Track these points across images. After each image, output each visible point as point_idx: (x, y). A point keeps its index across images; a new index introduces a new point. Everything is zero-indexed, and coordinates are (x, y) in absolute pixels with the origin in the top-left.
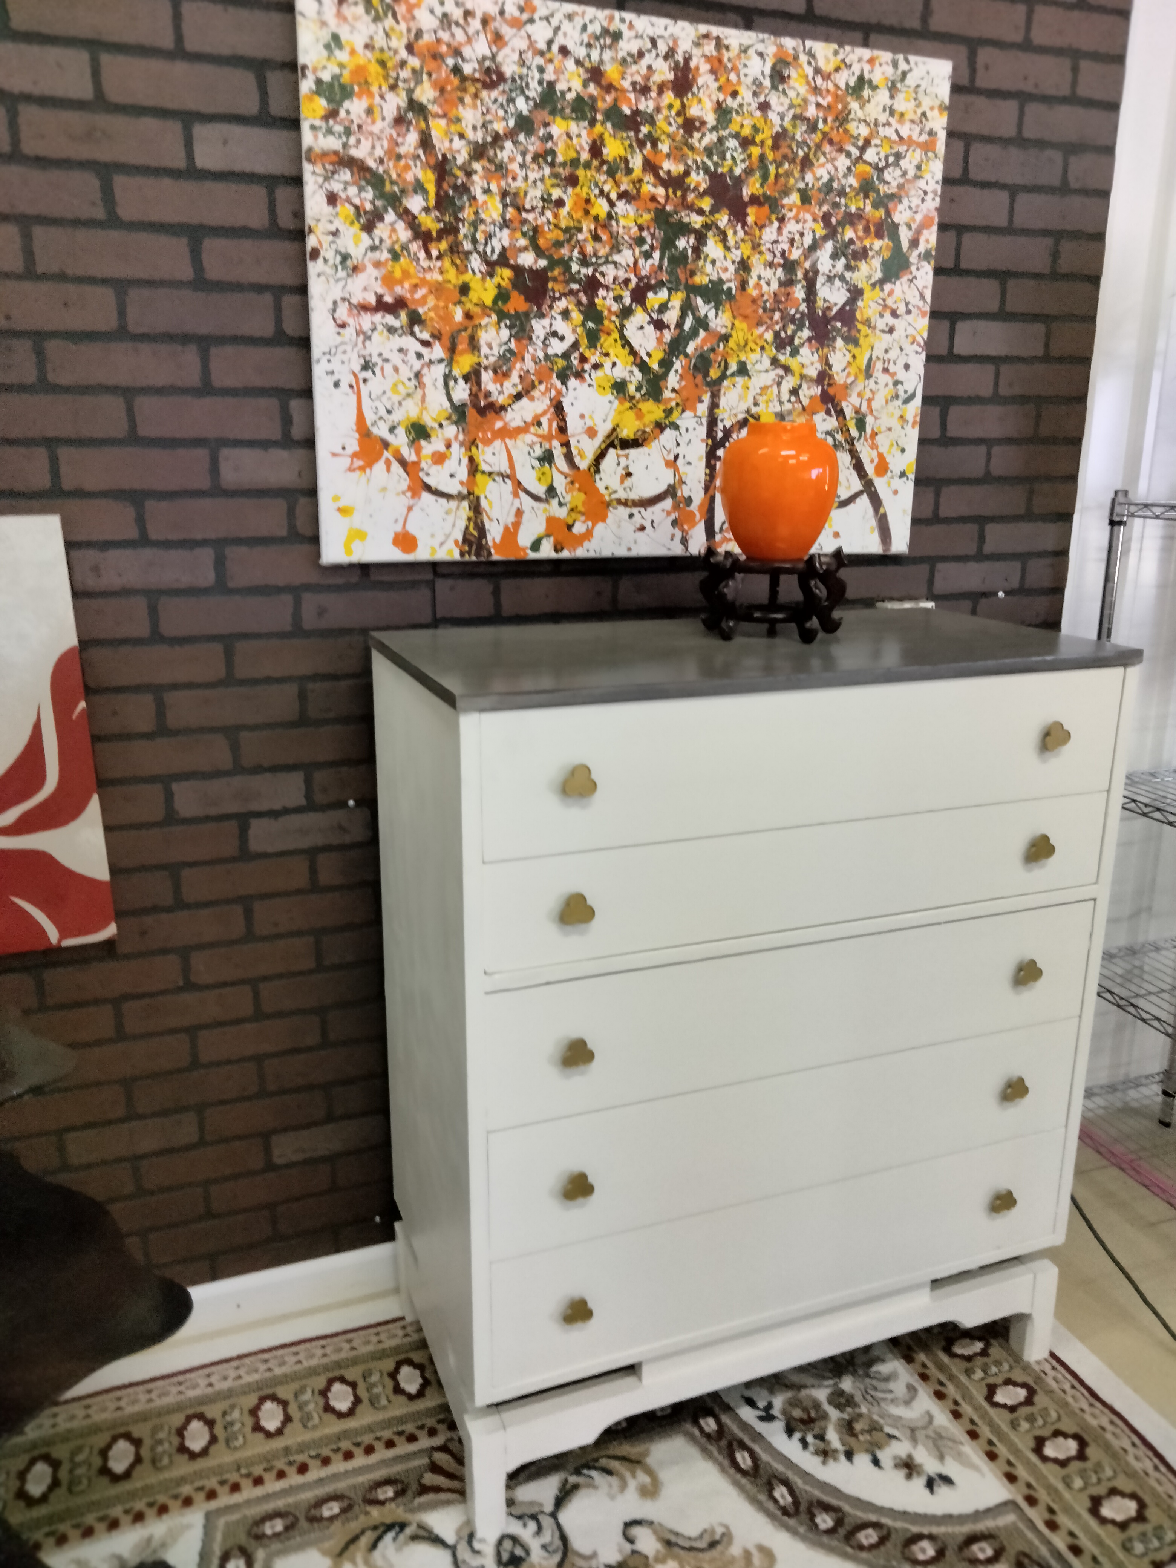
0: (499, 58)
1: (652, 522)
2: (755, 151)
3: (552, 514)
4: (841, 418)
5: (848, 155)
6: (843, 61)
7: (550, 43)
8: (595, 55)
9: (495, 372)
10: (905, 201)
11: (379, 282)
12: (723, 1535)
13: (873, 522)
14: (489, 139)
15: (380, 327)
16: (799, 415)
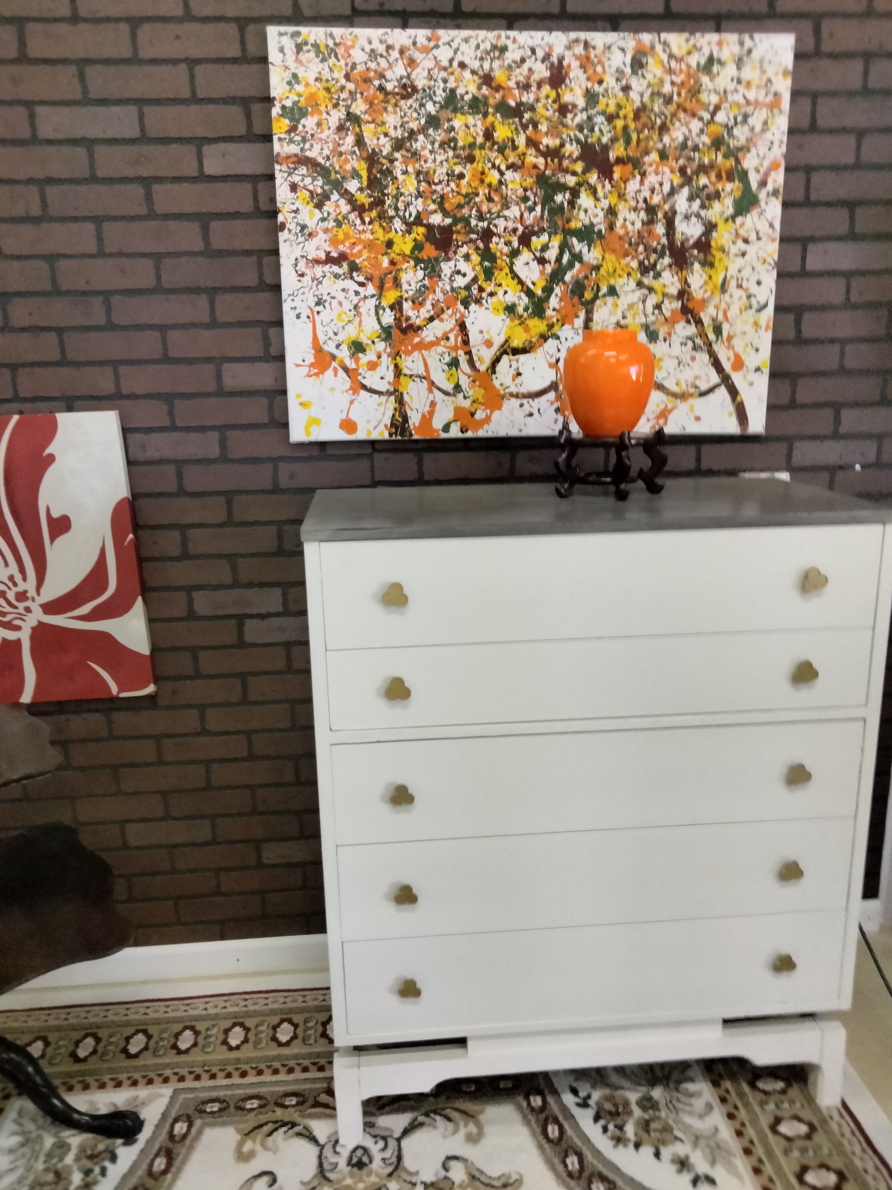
0: (413, 76)
1: (539, 410)
2: (619, 123)
3: (458, 405)
4: (699, 326)
5: (701, 119)
6: (695, 46)
7: (451, 61)
8: (486, 65)
9: (413, 302)
10: (753, 151)
11: (328, 243)
12: (517, 1180)
13: (731, 408)
14: (406, 135)
15: (328, 275)
16: (662, 325)
